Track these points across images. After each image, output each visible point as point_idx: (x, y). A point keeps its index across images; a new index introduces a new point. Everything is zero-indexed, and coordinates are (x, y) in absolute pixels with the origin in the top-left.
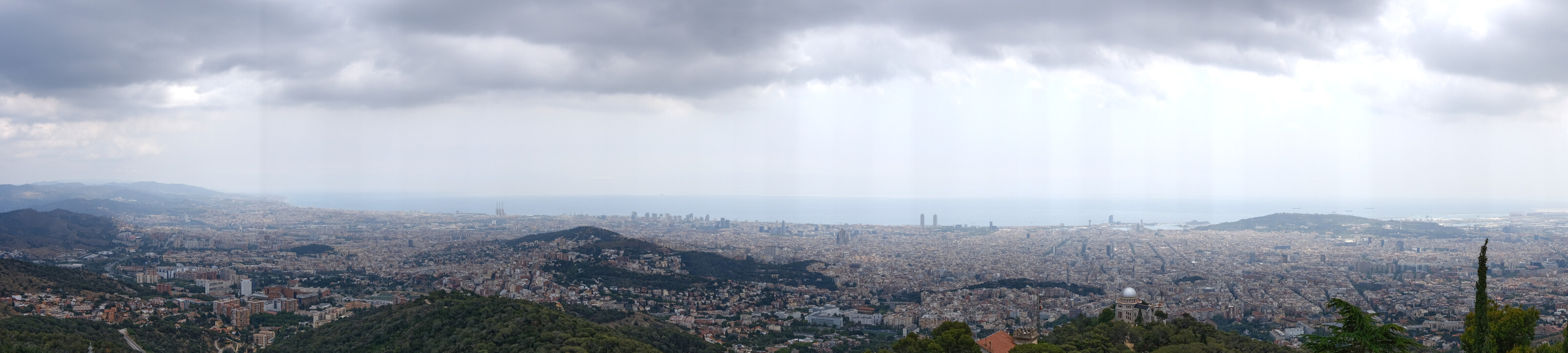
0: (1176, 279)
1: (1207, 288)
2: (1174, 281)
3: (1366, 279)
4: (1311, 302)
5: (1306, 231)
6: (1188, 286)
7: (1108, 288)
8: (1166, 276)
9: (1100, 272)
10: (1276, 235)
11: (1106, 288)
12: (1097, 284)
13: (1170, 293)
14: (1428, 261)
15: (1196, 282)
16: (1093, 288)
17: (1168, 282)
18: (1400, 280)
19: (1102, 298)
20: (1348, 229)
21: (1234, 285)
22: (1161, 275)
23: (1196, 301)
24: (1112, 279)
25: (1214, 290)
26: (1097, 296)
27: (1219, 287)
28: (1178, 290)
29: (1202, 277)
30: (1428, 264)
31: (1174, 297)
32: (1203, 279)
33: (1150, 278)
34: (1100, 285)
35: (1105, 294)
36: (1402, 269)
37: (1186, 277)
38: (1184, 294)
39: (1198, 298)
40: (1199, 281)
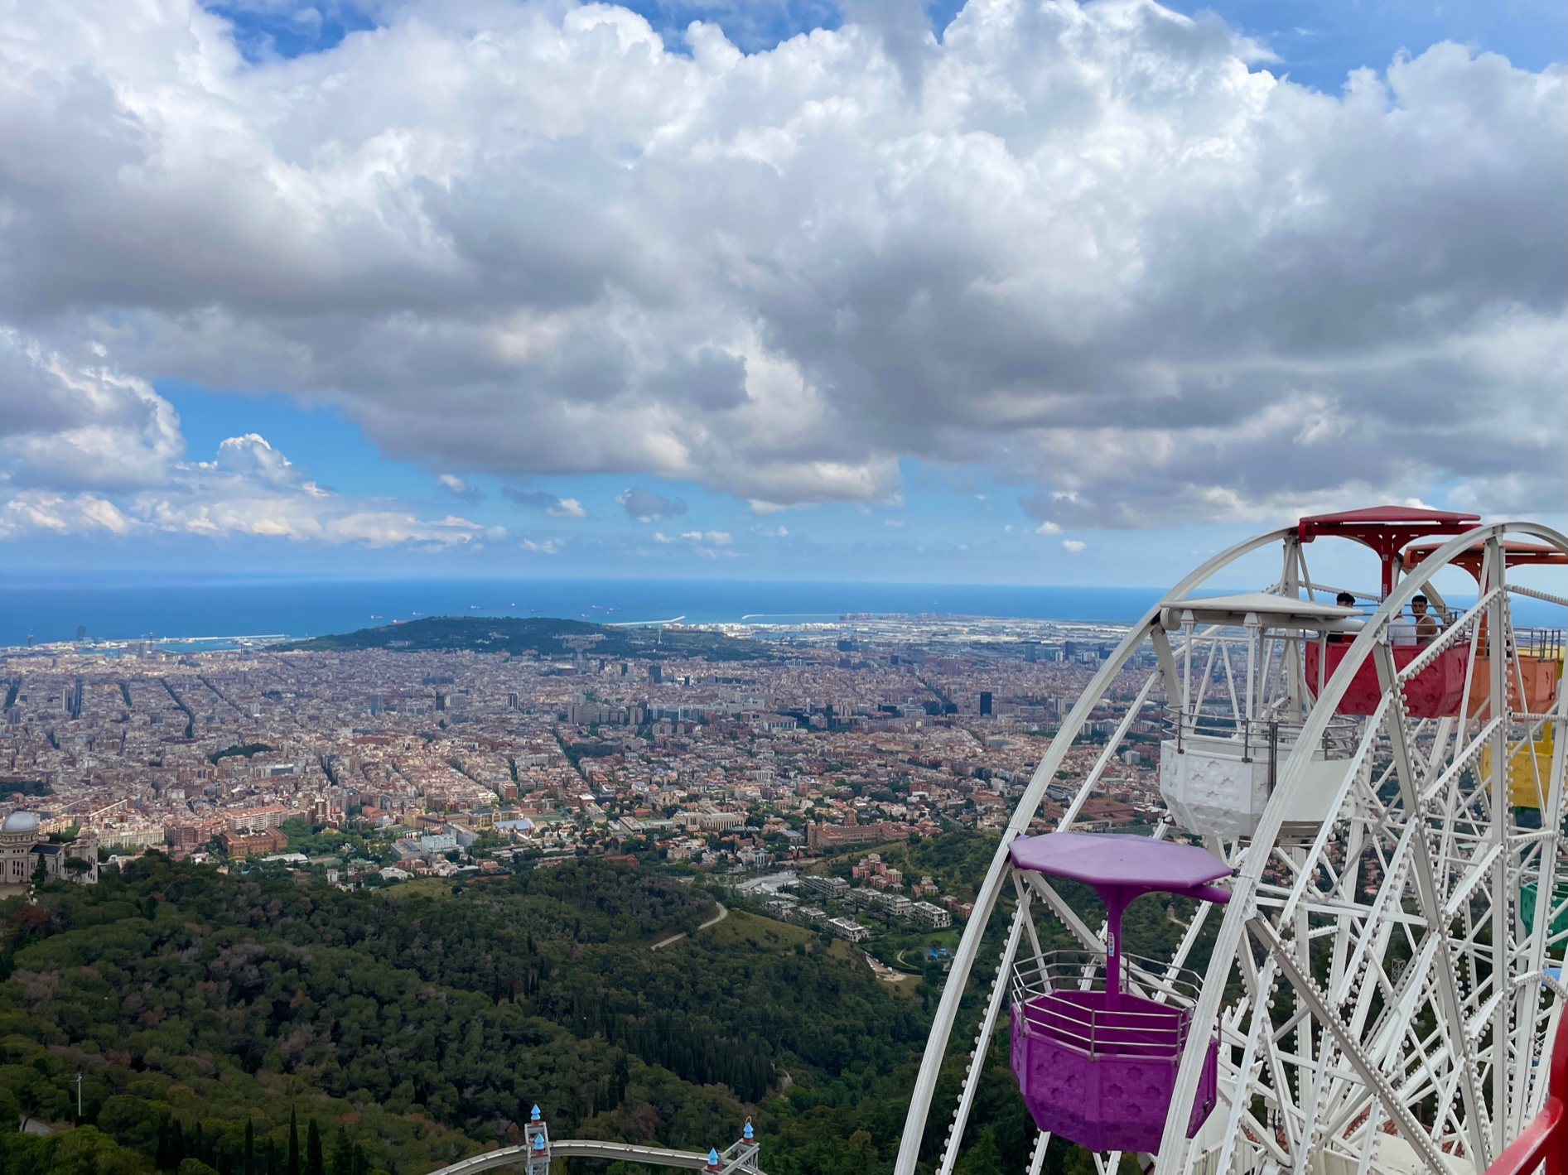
0: (214, 752)
1: (278, 766)
2: (208, 756)
3: (587, 737)
4: (480, 783)
5: (486, 649)
6: (238, 763)
7: (60, 780)
8: (194, 746)
9: (44, 747)
10: (428, 657)
11: (55, 781)
12: (34, 772)
13: (198, 782)
14: (701, 702)
15: (256, 755)
16: (23, 783)
17: (196, 759)
18: (649, 736)
19: (44, 801)
20: (565, 645)
21: (332, 757)
22: (183, 746)
23: (252, 793)
24: (72, 761)
25: (291, 770)
26: (32, 799)
27: (301, 764)
28: (216, 773)
29: (270, 744)
30: (700, 707)
31: (207, 788)
32: (270, 749)
33: (158, 754)
34: (43, 774)
35: (51, 792)
36: (655, 716)
37: (234, 747)
38: (227, 781)
39: (256, 787)
40: (261, 754)
